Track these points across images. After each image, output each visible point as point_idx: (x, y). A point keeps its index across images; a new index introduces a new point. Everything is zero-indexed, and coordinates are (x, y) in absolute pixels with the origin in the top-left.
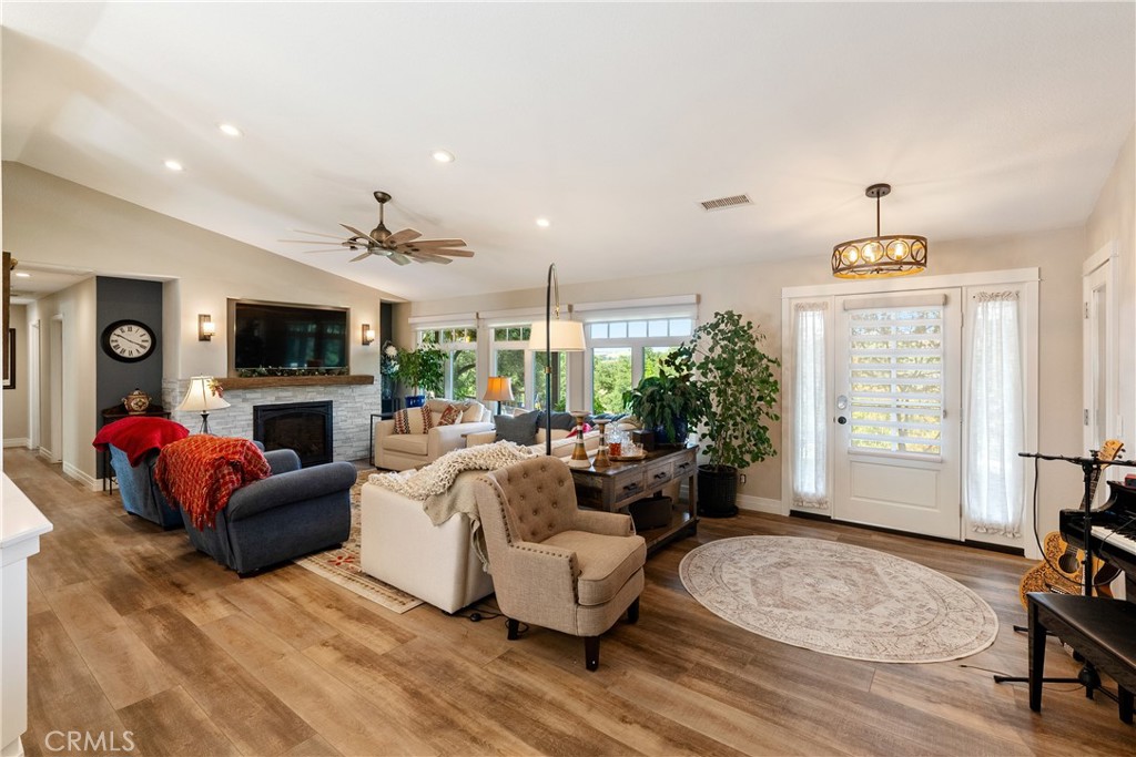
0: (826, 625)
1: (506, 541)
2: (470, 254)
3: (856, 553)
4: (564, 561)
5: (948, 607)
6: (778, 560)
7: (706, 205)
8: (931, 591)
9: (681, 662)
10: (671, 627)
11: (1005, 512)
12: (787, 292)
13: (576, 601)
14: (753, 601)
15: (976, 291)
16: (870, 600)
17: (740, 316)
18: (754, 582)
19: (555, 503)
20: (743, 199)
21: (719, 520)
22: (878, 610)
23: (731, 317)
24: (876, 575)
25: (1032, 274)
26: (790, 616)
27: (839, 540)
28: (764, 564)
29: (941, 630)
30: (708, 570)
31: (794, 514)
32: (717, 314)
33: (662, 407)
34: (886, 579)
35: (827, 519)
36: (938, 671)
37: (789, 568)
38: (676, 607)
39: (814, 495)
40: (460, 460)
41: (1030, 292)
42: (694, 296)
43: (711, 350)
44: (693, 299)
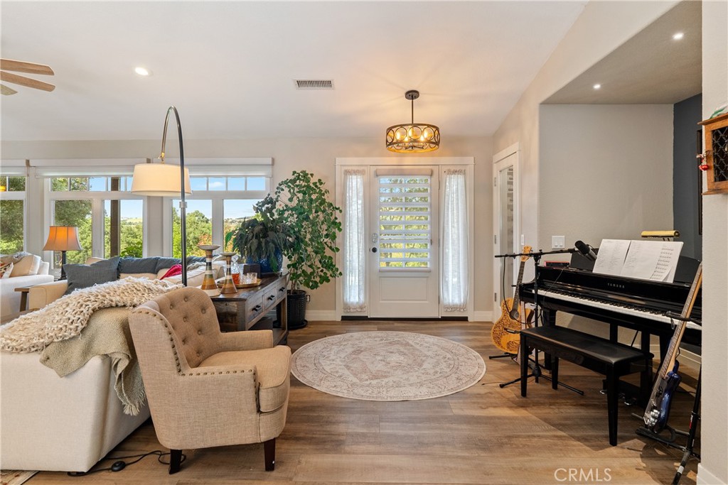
0: (406, 382)
1: (176, 372)
2: (49, 88)
3: (393, 335)
4: (248, 375)
5: (455, 354)
6: (353, 349)
7: (300, 83)
8: (443, 348)
9: (334, 438)
10: (311, 414)
11: (459, 297)
12: (339, 161)
13: (259, 411)
14: (355, 380)
15: (445, 168)
16: (419, 361)
17: (312, 175)
18: (348, 367)
19: (200, 331)
20: (328, 84)
21: (297, 331)
22: (426, 365)
23: (305, 176)
24: (412, 346)
25: (470, 160)
26: (383, 383)
27: (379, 329)
28: (346, 354)
29: (461, 368)
30: (312, 367)
31: (344, 318)
32: (294, 172)
33: (267, 243)
34: (418, 347)
35: (365, 319)
36: (476, 391)
37: (362, 353)
38: (305, 399)
39: (357, 303)
40: (92, 298)
41: (470, 170)
42: (271, 159)
43: (291, 200)
44: (269, 161)
